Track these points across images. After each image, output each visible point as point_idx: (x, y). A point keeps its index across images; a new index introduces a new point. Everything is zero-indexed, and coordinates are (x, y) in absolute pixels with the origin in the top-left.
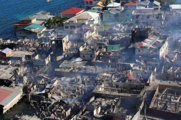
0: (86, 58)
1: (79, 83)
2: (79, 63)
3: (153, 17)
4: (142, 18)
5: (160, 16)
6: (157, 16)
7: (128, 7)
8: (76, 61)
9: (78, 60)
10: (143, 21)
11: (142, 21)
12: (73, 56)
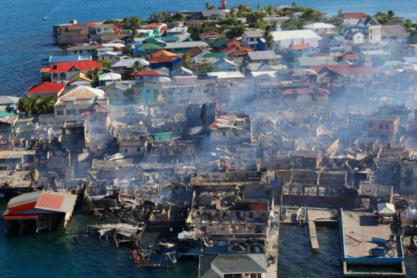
0: (129, 153)
1: (149, 182)
2: (120, 161)
3: (200, 90)
4: (179, 94)
5: (211, 88)
6: (206, 88)
7: (145, 77)
8: (116, 158)
9: (118, 156)
10: (182, 99)
11: (179, 100)
12: (104, 153)
